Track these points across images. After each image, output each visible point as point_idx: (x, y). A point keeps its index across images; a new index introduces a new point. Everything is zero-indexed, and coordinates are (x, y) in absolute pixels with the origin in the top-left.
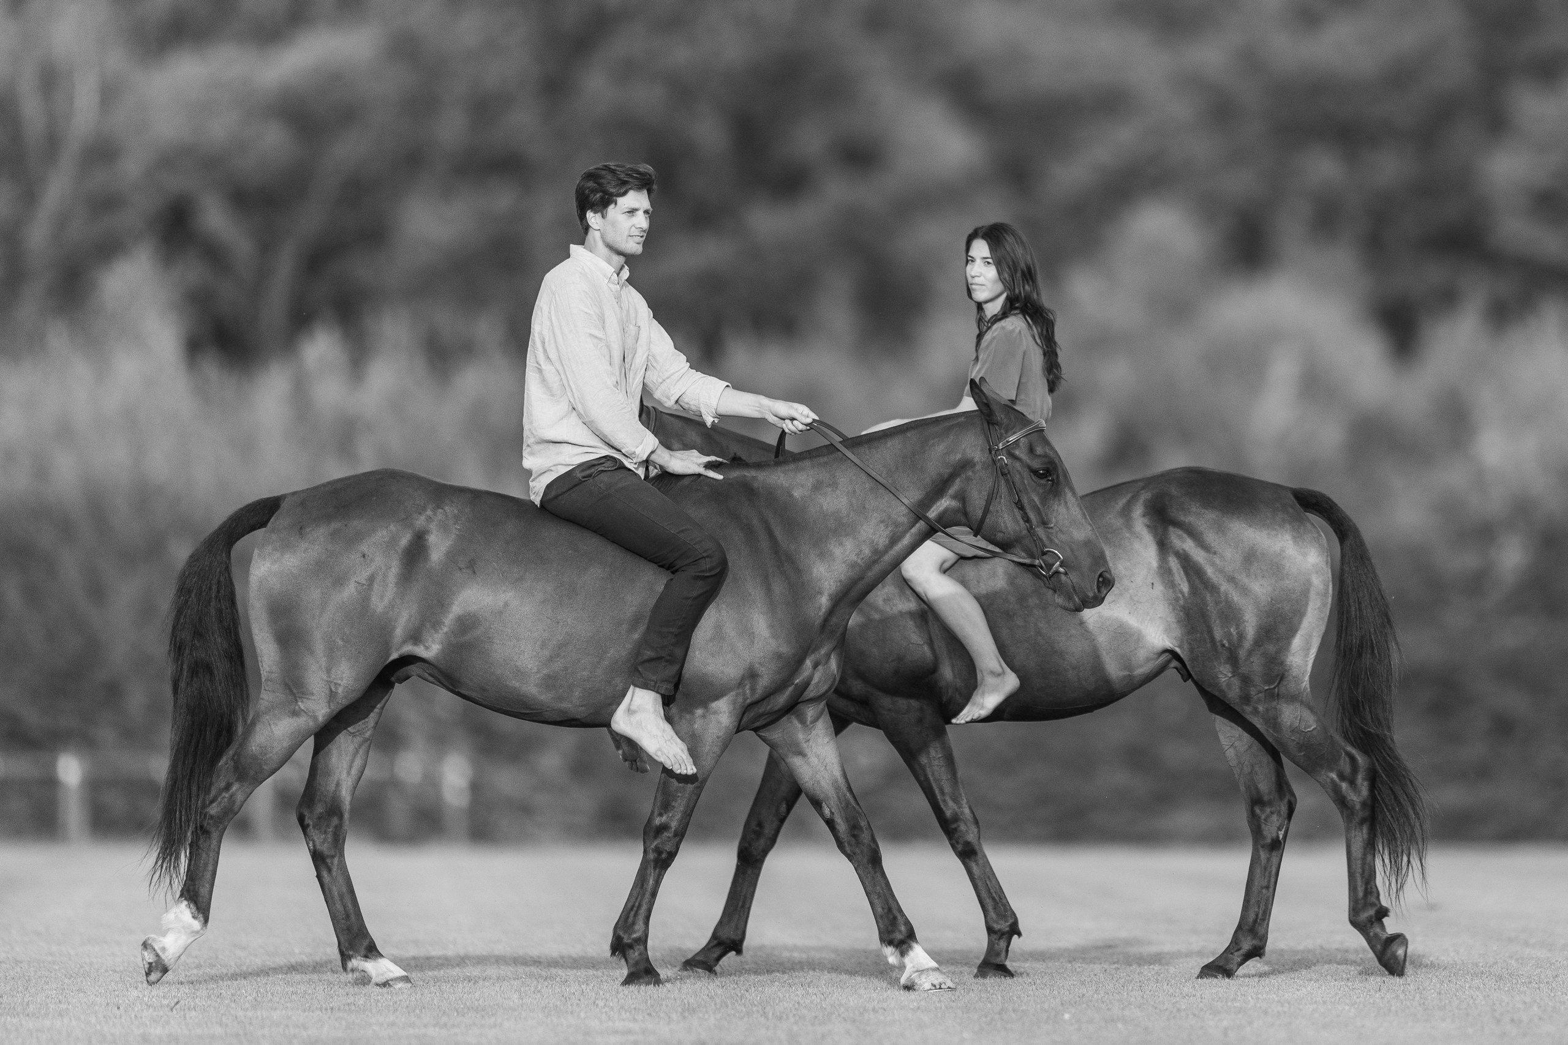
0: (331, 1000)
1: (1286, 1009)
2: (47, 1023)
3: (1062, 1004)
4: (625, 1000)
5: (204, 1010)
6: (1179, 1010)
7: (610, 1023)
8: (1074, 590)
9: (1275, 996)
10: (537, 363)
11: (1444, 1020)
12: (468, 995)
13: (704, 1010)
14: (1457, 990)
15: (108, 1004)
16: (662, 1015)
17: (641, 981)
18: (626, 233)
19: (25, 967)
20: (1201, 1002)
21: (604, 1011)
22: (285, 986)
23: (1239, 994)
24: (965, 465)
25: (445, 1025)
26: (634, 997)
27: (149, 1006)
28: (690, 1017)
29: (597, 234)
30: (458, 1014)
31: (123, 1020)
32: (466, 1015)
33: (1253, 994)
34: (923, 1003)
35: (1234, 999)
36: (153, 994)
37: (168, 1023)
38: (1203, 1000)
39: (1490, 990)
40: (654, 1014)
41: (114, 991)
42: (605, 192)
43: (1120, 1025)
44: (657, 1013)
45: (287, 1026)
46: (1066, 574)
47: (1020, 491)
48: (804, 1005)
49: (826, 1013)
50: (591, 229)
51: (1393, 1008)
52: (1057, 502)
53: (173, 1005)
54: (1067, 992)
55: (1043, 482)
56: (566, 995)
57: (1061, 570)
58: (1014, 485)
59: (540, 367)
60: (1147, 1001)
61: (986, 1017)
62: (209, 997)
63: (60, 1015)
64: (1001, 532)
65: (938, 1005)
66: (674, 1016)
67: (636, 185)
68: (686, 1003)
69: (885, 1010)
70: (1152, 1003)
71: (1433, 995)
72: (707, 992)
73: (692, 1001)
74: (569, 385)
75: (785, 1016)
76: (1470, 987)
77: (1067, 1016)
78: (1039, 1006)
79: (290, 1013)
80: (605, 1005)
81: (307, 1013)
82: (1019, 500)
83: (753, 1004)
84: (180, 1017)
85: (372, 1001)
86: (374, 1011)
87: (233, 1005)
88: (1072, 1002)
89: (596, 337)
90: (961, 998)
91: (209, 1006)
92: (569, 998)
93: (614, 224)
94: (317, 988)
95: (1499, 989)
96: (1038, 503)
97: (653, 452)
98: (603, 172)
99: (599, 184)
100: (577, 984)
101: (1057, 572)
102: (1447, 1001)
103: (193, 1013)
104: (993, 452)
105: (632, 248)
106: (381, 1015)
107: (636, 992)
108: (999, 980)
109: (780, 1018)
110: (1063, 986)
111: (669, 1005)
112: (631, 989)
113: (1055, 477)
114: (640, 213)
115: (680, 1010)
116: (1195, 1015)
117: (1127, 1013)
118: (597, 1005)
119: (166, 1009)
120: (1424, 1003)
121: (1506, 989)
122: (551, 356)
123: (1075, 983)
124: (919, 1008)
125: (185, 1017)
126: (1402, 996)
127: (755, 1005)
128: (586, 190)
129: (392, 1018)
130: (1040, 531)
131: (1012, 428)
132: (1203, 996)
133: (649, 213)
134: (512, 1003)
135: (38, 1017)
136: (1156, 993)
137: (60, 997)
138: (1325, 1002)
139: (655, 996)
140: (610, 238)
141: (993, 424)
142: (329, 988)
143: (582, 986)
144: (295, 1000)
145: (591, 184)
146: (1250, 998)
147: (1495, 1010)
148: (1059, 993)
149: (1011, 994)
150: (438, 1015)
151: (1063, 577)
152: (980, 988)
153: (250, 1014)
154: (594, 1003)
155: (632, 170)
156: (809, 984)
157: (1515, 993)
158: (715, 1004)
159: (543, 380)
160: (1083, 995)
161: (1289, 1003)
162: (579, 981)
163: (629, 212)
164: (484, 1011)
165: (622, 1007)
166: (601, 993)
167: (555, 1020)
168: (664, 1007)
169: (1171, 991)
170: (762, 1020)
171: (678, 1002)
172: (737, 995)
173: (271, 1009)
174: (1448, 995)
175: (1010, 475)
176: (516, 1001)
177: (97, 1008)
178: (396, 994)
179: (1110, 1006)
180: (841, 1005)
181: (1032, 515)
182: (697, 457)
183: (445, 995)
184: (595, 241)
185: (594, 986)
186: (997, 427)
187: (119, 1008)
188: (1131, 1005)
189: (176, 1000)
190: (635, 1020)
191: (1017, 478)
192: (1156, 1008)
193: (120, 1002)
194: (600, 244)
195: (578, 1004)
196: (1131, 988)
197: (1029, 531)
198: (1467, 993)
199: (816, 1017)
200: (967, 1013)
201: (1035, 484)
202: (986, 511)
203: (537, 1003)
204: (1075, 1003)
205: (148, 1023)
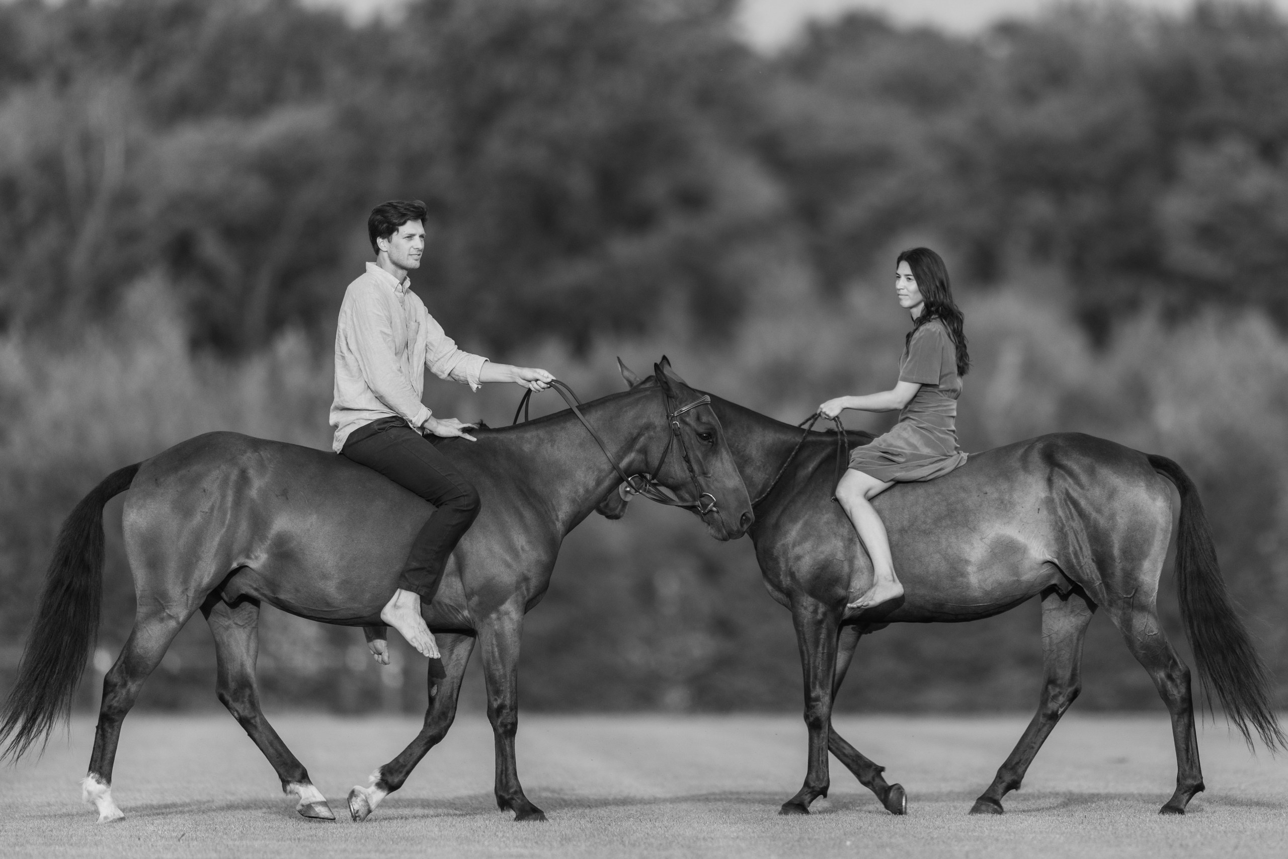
0: (298, 832)
1: (1012, 837)
2: (86, 850)
3: (845, 834)
4: (518, 832)
5: (203, 840)
6: (932, 838)
7: (507, 849)
8: (723, 525)
9: (1004, 828)
10: (341, 352)
11: (1130, 845)
12: (401, 828)
13: (578, 839)
14: (1140, 823)
15: (131, 836)
16: (546, 843)
17: (530, 817)
18: (407, 253)
19: (69, 808)
20: (949, 832)
21: (502, 840)
22: (264, 822)
23: (977, 826)
24: (648, 427)
25: (383, 851)
26: (525, 829)
27: (162, 838)
28: (567, 844)
29: (386, 255)
30: (393, 843)
31: (143, 848)
32: (399, 844)
33: (987, 826)
34: (741, 834)
35: (974, 830)
36: (165, 828)
37: (176, 850)
38: (950, 831)
39: (1164, 823)
40: (539, 842)
41: (136, 826)
42: (389, 223)
43: (888, 850)
44: (542, 842)
45: (265, 852)
46: (718, 512)
47: (688, 448)
48: (652, 835)
49: (668, 841)
50: (381, 252)
51: (1092, 836)
52: (715, 459)
53: (180, 837)
54: (849, 825)
55: (706, 443)
56: (474, 828)
57: (714, 509)
58: (684, 444)
59: (343, 355)
60: (908, 832)
61: (788, 844)
62: (207, 830)
63: (96, 844)
64: (672, 478)
65: (752, 835)
66: (555, 844)
67: (412, 216)
68: (564, 834)
69: (712, 839)
70: (912, 833)
71: (1122, 827)
72: (579, 825)
73: (568, 832)
74: (365, 369)
75: (638, 844)
76: (1150, 821)
77: (848, 843)
78: (827, 836)
79: (268, 843)
80: (503, 836)
81: (280, 843)
82: (687, 455)
83: (614, 835)
84: (185, 845)
85: (329, 833)
86: (330, 840)
87: (225, 837)
88: (852, 832)
89: (385, 334)
90: (769, 830)
91: (207, 837)
92: (477, 831)
93: (397, 247)
94: (288, 824)
95: (1172, 822)
96: (701, 459)
97: (426, 421)
98: (388, 208)
99: (385, 217)
100: (482, 820)
101: (711, 511)
102: (1133, 831)
103: (195, 843)
104: (670, 418)
105: (412, 264)
106: (335, 844)
107: (526, 826)
108: (798, 816)
109: (634, 845)
110: (846, 821)
111: (551, 836)
112: (523, 824)
113: (714, 439)
114: (417, 238)
115: (559, 839)
116: (944, 842)
117: (893, 840)
118: (497, 836)
119: (175, 840)
120: (1115, 833)
121: (1177, 822)
122: (351, 348)
123: (854, 818)
124: (738, 837)
125: (189, 846)
126: (1099, 828)
127: (616, 836)
128: (375, 222)
129: (343, 846)
130: (701, 479)
131: (685, 401)
132: (950, 828)
133: (423, 237)
134: (433, 835)
135: (79, 847)
136: (915, 826)
137: (96, 831)
138: (1041, 832)
139: (541, 829)
140: (395, 258)
141: (671, 397)
142: (297, 824)
143: (486, 821)
144: (271, 833)
145: (379, 217)
146: (985, 829)
147: (1169, 838)
148: (843, 826)
149: (807, 827)
150: (378, 843)
151: (716, 515)
152: (783, 822)
153: (237, 843)
154: (495, 834)
155: (409, 205)
156: (656, 819)
157: (1184, 825)
158: (586, 835)
159: (346, 365)
160: (861, 827)
161: (1014, 833)
162: (484, 818)
163: (407, 237)
164: (412, 840)
165: (516, 837)
166: (500, 827)
167: (466, 847)
168: (547, 837)
169: (926, 824)
170: (621, 847)
171: (558, 833)
172: (602, 828)
173: (254, 839)
174: (1133, 827)
175: (681, 436)
176: (436, 833)
177: (123, 839)
178: (347, 828)
179: (881, 836)
180: (679, 835)
181: (696, 467)
182: (457, 424)
183: (383, 829)
184: (384, 259)
185: (495, 821)
186: (673, 400)
187: (139, 839)
188: (897, 834)
189: (182, 833)
190: (526, 847)
191: (686, 439)
192: (915, 837)
193: (141, 834)
194: (388, 262)
195: (483, 835)
196: (896, 822)
197: (692, 479)
198: (1147, 825)
199: (661, 844)
200: (774, 841)
201: (699, 444)
202: (662, 461)
203: (453, 834)
204: (855, 833)
205: (161, 850)
